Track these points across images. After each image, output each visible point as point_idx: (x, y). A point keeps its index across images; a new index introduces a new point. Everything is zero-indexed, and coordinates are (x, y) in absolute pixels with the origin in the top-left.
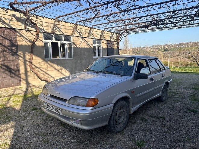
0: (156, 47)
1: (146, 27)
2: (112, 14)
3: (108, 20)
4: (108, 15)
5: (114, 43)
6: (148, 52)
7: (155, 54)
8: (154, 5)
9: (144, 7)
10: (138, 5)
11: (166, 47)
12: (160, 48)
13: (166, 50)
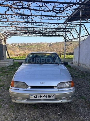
0: (14, 45)
1: (26, 33)
2: (16, 22)
3: (11, 25)
4: (12, 22)
5: (3, 41)
6: (9, 47)
7: (13, 48)
8: (43, 23)
9: (38, 23)
10: (35, 21)
11: (20, 45)
12: (16, 45)
13: (20, 46)
